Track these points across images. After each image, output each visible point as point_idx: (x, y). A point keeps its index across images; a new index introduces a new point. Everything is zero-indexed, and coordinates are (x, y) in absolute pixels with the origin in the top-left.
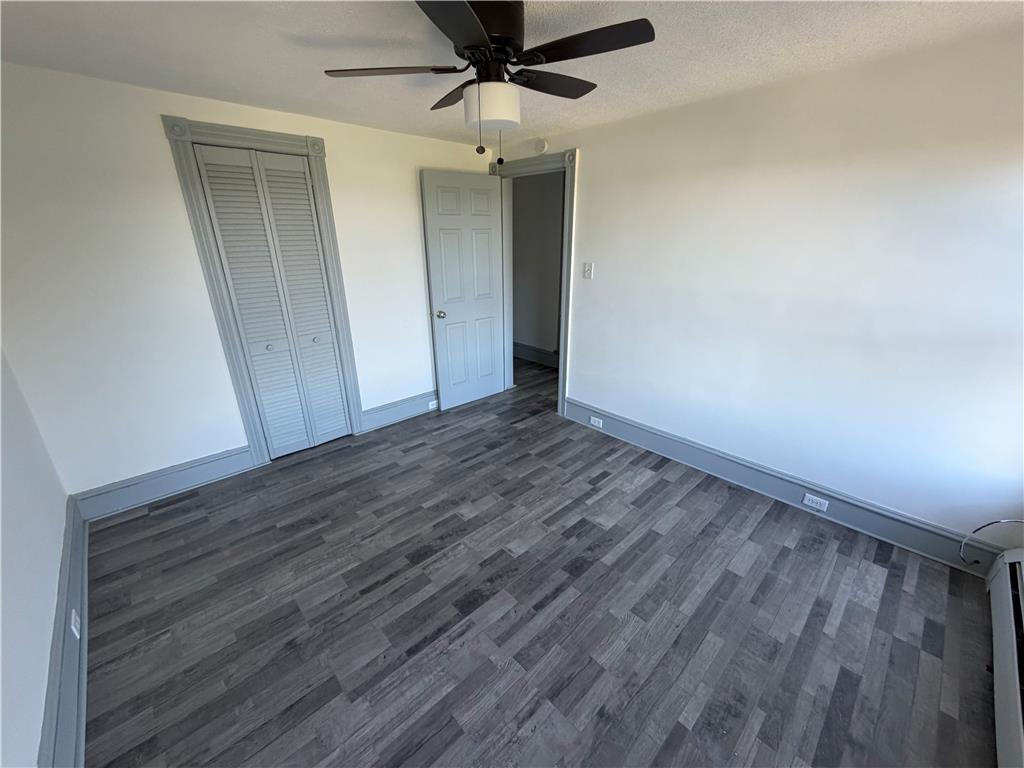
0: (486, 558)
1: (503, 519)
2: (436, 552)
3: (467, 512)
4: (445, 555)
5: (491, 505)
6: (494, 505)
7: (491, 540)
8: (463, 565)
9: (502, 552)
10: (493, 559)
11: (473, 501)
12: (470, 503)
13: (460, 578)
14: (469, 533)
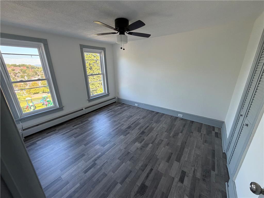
0: (129, 134)
1: (127, 144)
2: (140, 134)
3: (138, 145)
4: (138, 133)
5: (132, 148)
6: (131, 148)
7: (129, 138)
8: (133, 132)
9: (125, 136)
10: (127, 134)
11: (137, 149)
12: (139, 148)
13: (132, 130)
14: (135, 139)
